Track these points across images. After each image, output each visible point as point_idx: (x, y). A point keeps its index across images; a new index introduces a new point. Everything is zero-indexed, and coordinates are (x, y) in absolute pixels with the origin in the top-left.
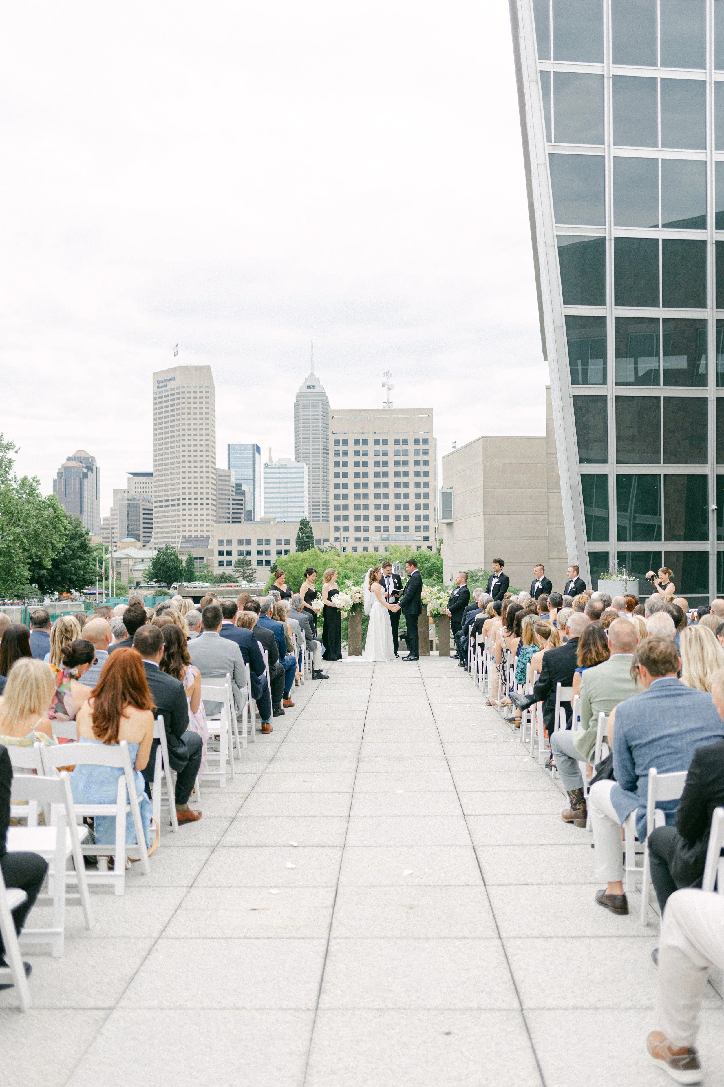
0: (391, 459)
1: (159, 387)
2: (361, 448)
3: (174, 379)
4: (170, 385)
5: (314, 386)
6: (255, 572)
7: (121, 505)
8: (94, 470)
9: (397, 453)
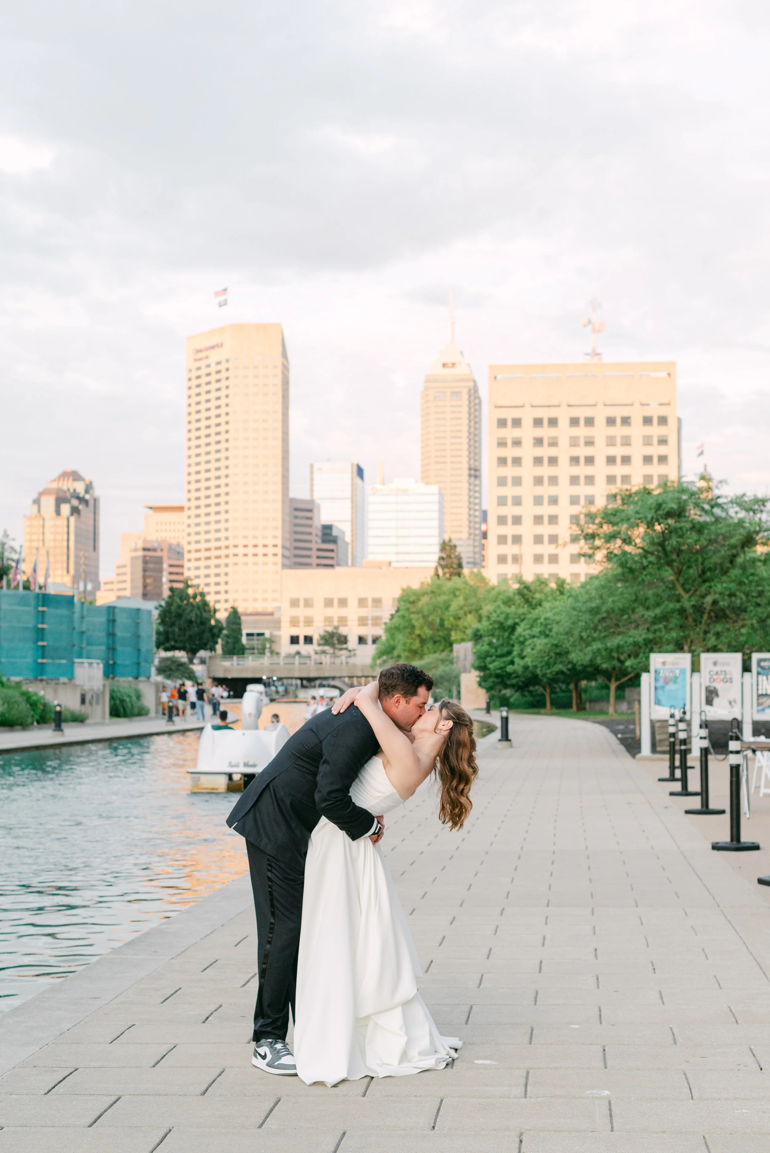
0: (600, 452)
1: (196, 360)
2: (545, 432)
3: (220, 345)
4: (215, 356)
5: (453, 365)
6: (355, 655)
7: (133, 559)
8: (91, 503)
9: (611, 441)
